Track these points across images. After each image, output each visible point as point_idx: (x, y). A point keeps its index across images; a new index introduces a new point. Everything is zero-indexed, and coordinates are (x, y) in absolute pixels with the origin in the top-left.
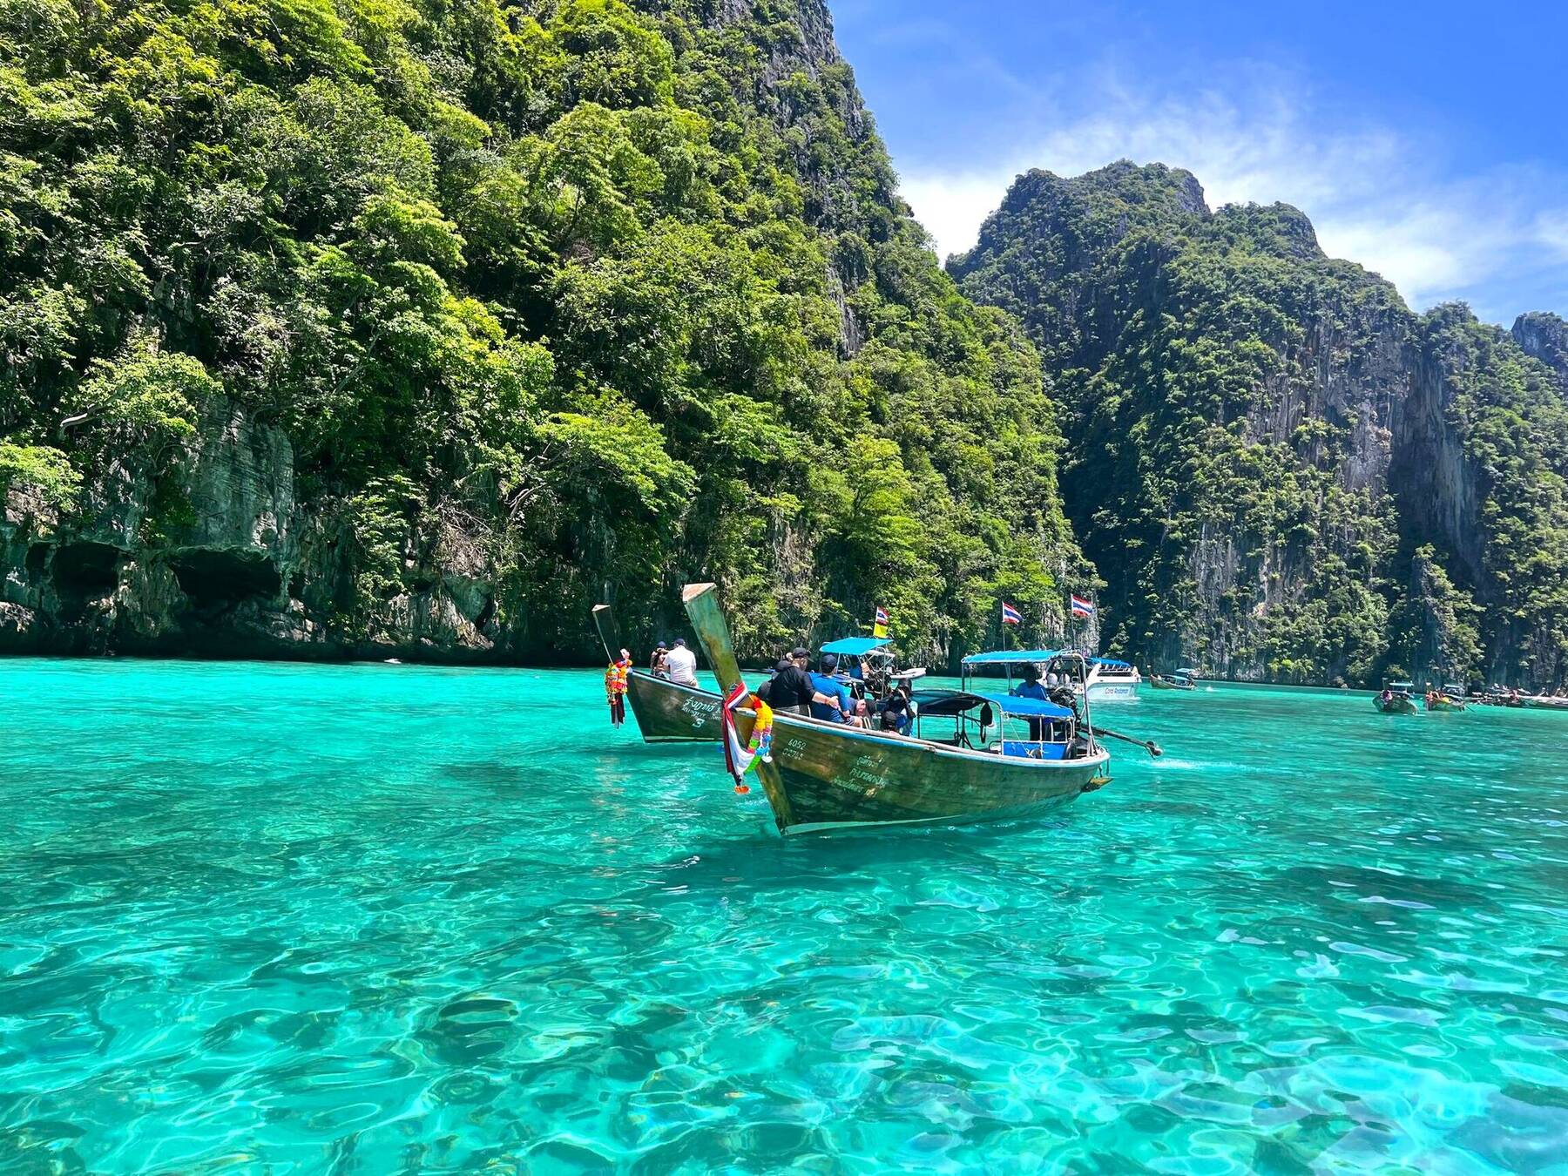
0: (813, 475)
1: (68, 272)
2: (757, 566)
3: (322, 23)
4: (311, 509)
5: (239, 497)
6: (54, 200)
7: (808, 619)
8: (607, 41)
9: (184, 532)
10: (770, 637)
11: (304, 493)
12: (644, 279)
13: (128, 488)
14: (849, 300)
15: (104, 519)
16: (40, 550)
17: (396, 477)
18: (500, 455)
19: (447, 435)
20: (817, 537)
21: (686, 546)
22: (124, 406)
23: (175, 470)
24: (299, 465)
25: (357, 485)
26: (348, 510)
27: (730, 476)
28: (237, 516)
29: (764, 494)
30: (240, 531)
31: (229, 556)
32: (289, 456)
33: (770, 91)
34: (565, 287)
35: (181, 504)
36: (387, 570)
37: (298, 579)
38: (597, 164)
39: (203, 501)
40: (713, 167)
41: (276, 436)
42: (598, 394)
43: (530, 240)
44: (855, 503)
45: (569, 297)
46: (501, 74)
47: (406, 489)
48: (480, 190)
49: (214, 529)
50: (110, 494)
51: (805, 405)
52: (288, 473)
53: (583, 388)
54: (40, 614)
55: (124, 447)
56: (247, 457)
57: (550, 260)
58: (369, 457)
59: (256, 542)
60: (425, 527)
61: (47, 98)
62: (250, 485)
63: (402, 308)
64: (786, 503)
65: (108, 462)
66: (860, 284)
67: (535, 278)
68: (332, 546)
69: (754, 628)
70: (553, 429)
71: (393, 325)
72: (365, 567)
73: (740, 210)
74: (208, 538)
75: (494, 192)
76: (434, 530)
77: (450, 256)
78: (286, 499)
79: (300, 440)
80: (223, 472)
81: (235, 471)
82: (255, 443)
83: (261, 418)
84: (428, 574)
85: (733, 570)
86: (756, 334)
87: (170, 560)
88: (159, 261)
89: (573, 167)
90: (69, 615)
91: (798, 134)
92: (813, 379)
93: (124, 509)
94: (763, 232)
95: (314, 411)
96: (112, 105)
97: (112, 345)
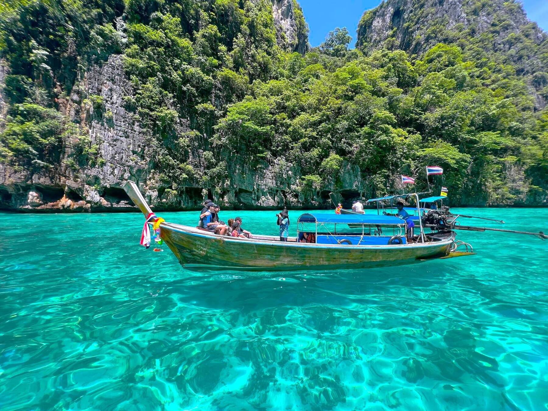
0: (523, 149)
1: (319, 145)
2: (498, 178)
3: (362, 84)
4: (365, 179)
5: (350, 179)
6: (314, 134)
7: (522, 192)
8: (439, 56)
9: (341, 187)
10: (507, 198)
11: (363, 177)
12: (450, 110)
13: (331, 180)
14: (539, 93)
15: (327, 186)
16: (318, 192)
17: (383, 170)
18: (408, 161)
19: (395, 159)
20: (526, 167)
21: (472, 176)
22: (328, 166)
23: (339, 176)
24: (362, 171)
25: (375, 173)
26: (373, 178)
27: (486, 154)
28: (351, 183)
29: (501, 158)
30: (351, 185)
31: (350, 190)
32: (359, 170)
33: (499, 44)
34: (426, 119)
35: (340, 182)
36: (383, 190)
37: (364, 193)
38: (434, 87)
39: (344, 181)
40: (477, 73)
41: (357, 166)
42: (435, 142)
43: (416, 111)
44: (543, 155)
45: (427, 121)
46: (409, 77)
47: (386, 172)
48: (401, 104)
49: (347, 185)
50: (328, 181)
51: (519, 129)
52: (359, 173)
53: (430, 142)
54: (320, 203)
55: (330, 173)
56: (351, 171)
57: (421, 114)
58: (377, 167)
59: (354, 187)
60: (391, 180)
61: (313, 117)
62: (352, 176)
63: (381, 135)
64: (510, 159)
65: (327, 176)
66: (544, 87)
67: (418, 119)
68: (371, 186)
69: (499, 196)
70: (422, 153)
71: (379, 139)
72: (378, 190)
73: (488, 82)
74: (346, 187)
75: (405, 104)
76: (393, 181)
77: (393, 121)
78: (360, 178)
79: (361, 166)
80: (347, 175)
81: (349, 174)
82: (352, 168)
83: (353, 164)
84: (392, 190)
85: (490, 180)
86: (494, 114)
87: (340, 192)
88: (334, 139)
89: (428, 90)
90: (324, 202)
91: (513, 51)
92: (521, 121)
93: (330, 184)
94: (498, 85)
95: (364, 160)
96: (324, 115)
97: (327, 156)
